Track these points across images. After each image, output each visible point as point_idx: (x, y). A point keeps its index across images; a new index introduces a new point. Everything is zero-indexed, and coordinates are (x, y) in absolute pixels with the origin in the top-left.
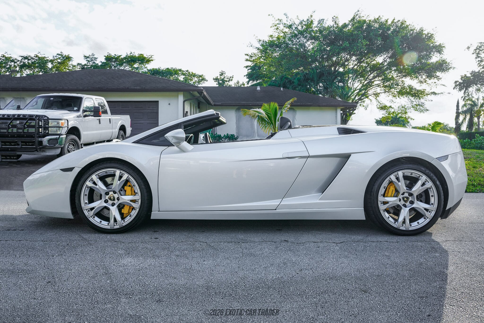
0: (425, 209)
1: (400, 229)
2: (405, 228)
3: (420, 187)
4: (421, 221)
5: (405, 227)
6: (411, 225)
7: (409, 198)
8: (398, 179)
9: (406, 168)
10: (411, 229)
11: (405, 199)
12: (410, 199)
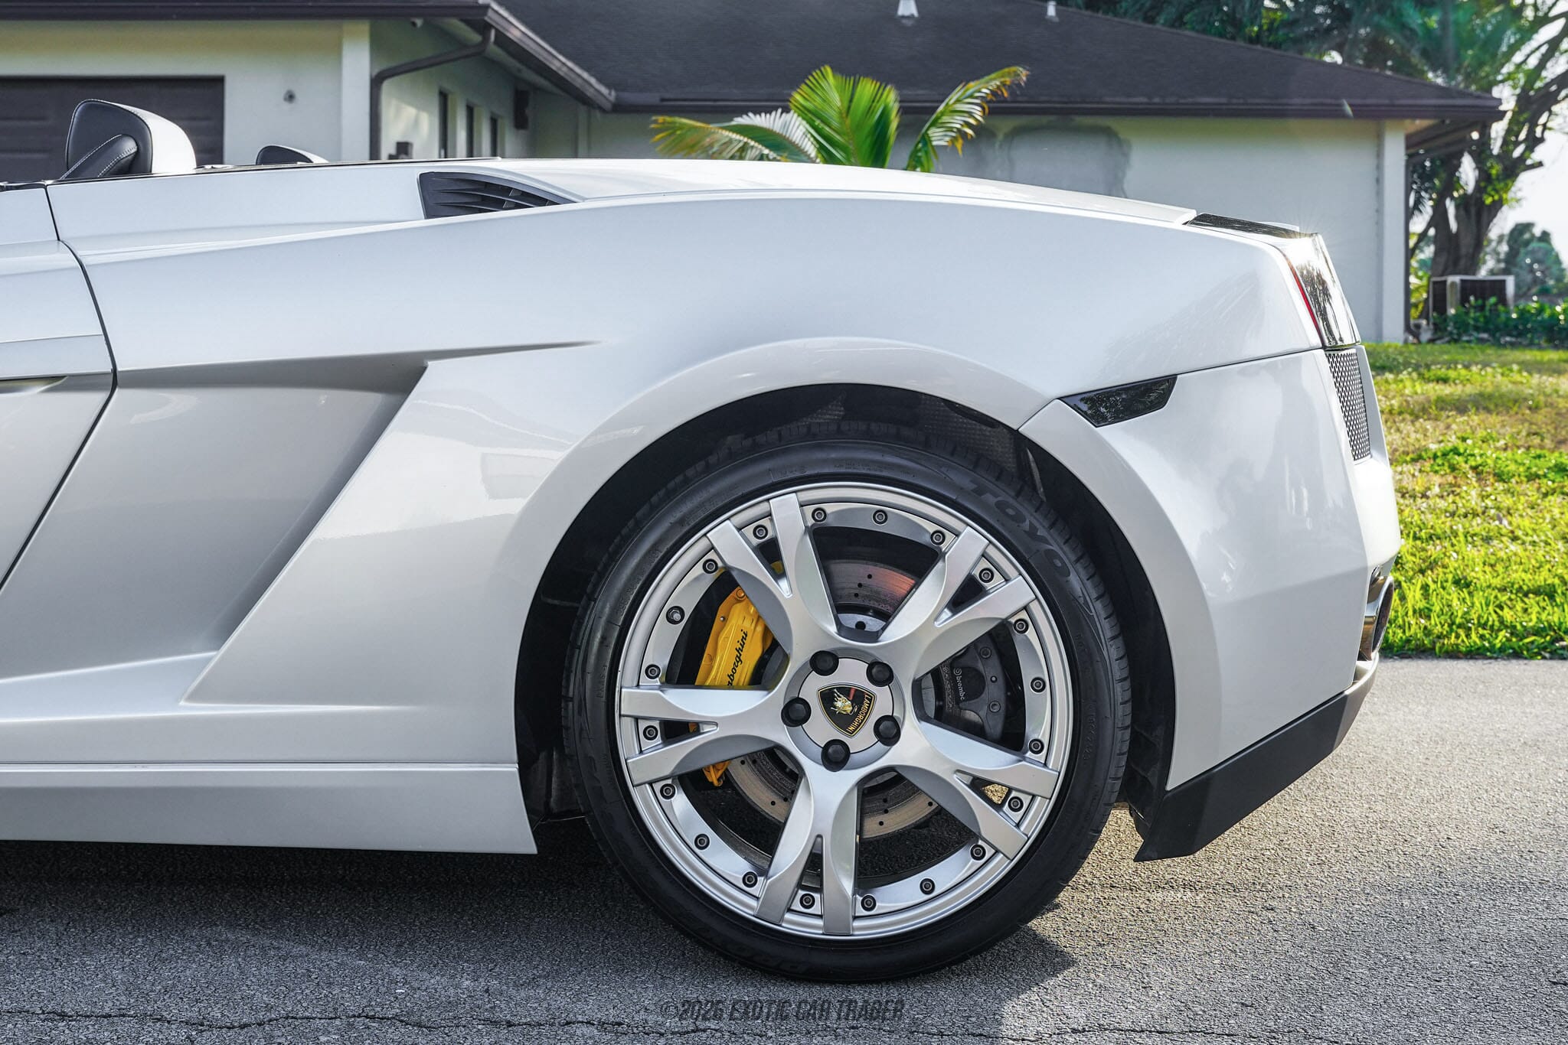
0: (978, 784)
1: (786, 927)
2: (820, 922)
3: (936, 617)
4: (948, 872)
5: (820, 916)
6: (869, 904)
7: (871, 699)
8: (770, 553)
9: (826, 470)
10: (864, 929)
11: (843, 704)
12: (883, 702)
